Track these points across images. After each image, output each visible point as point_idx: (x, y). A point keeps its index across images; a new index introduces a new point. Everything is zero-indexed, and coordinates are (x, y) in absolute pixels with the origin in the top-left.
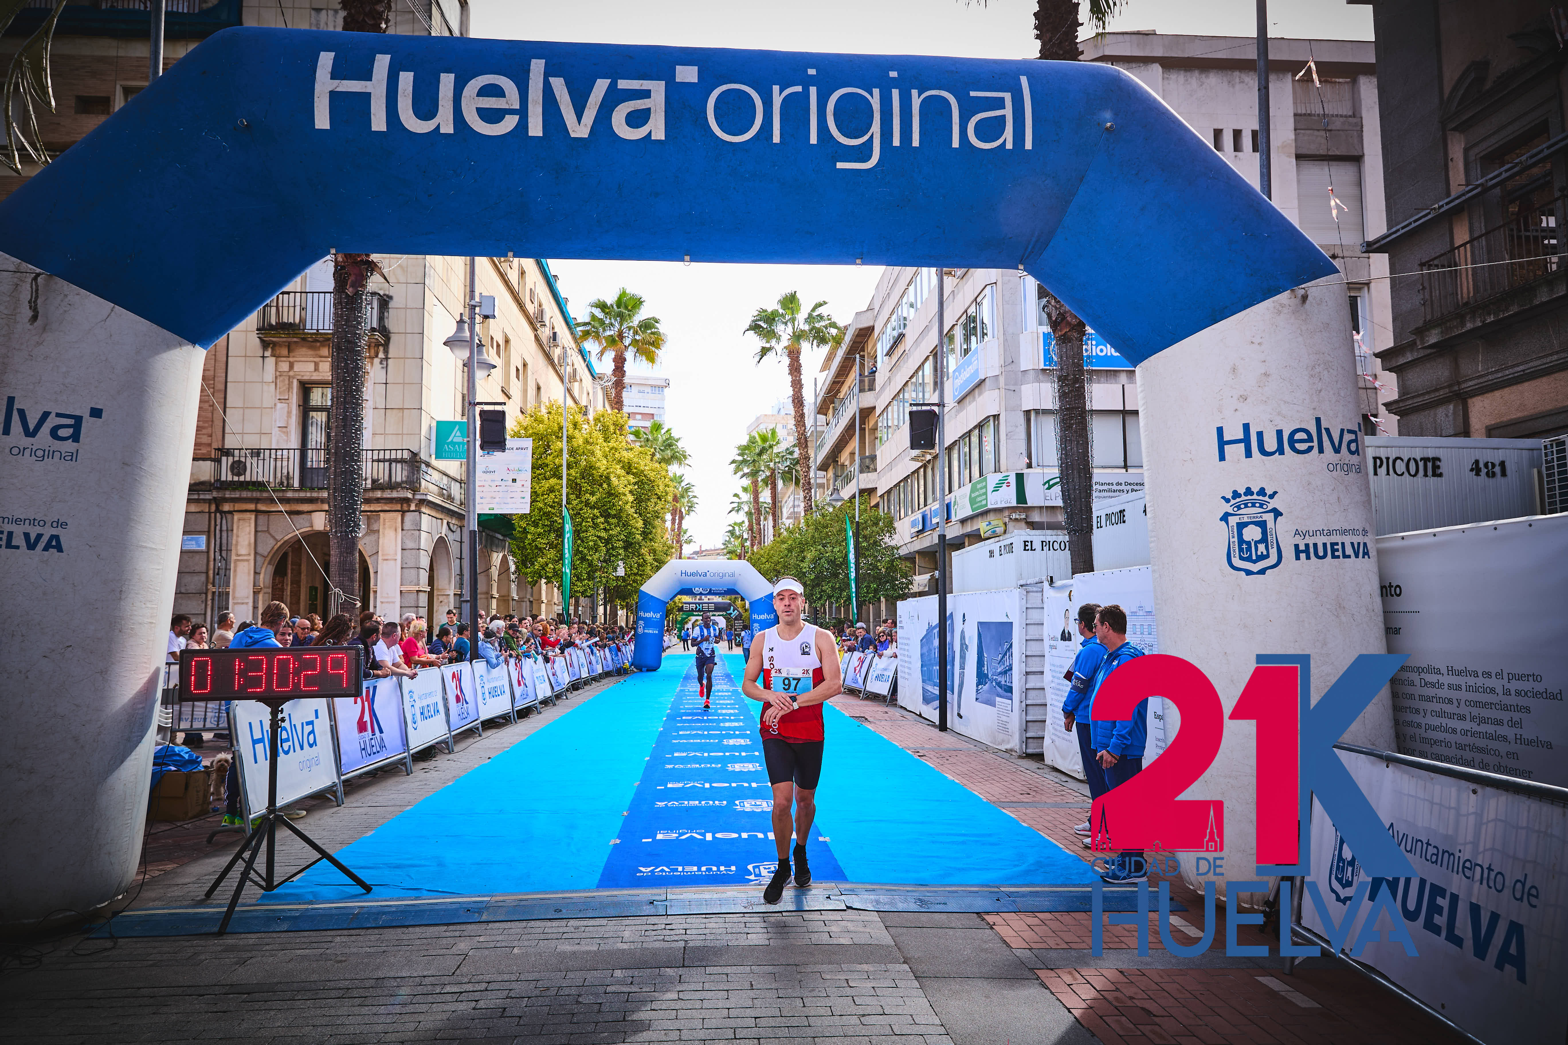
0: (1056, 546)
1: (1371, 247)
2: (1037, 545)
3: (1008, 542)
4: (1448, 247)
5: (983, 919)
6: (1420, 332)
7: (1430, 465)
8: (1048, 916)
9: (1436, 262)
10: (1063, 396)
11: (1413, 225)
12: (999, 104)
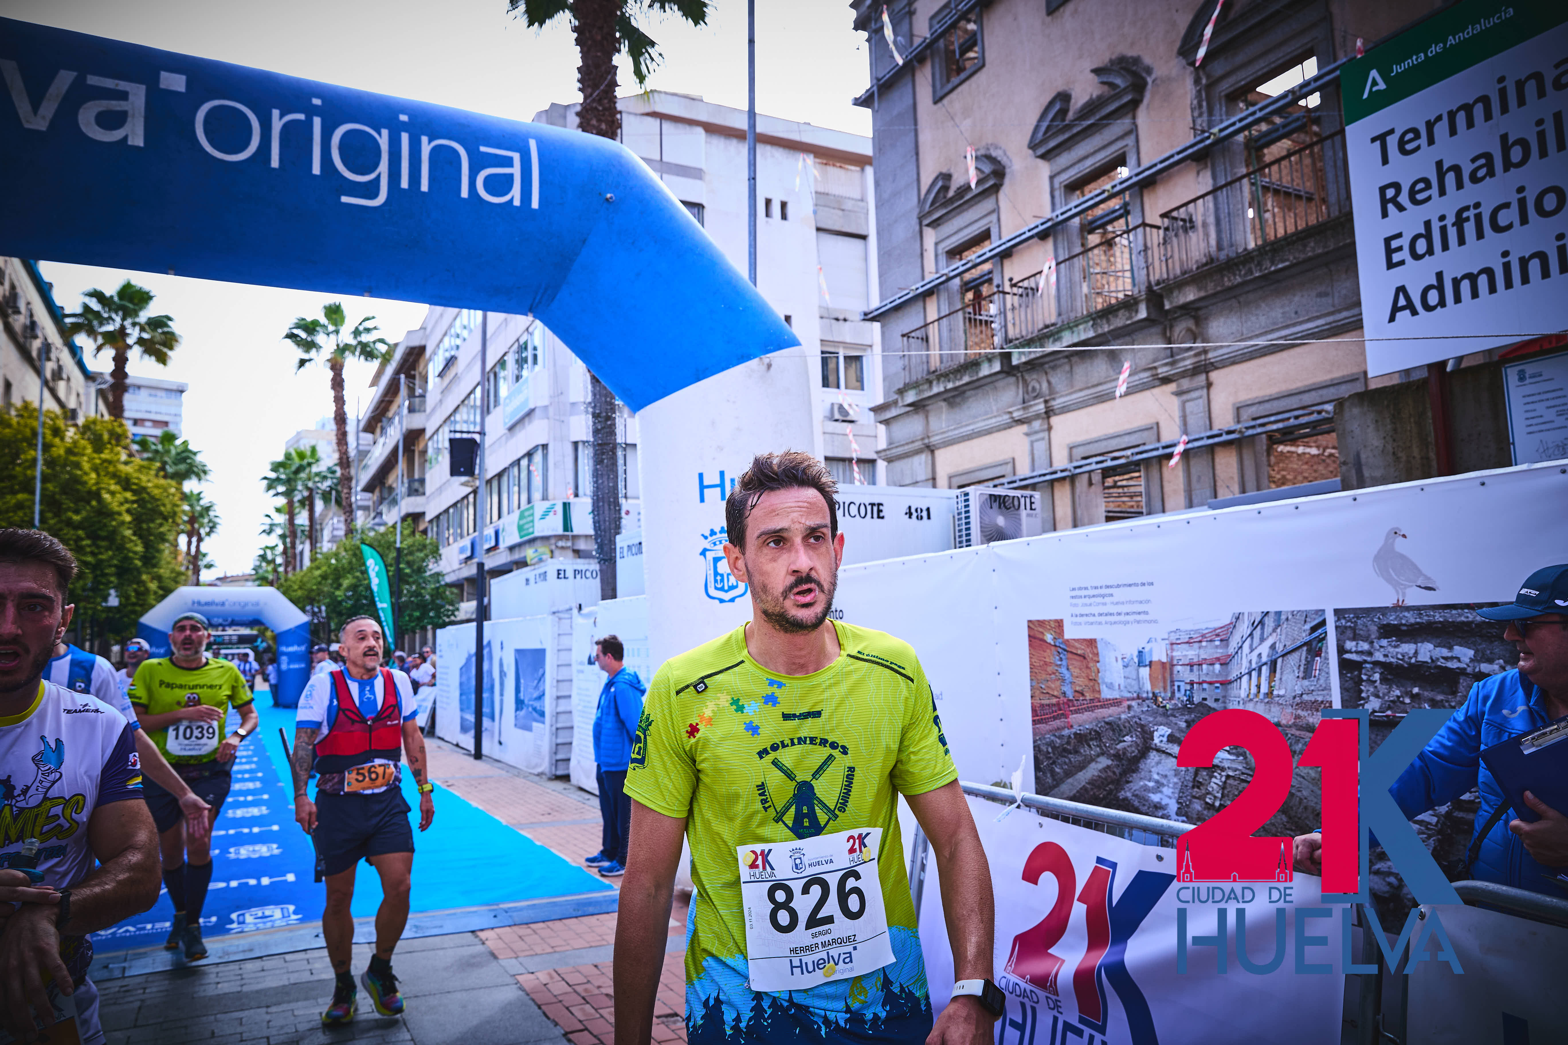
0: (588, 574)
1: (869, 317)
2: (570, 574)
3: (542, 570)
4: (922, 324)
5: (477, 937)
6: (901, 392)
7: (875, 508)
8: (541, 925)
9: (913, 334)
10: (596, 432)
11: (898, 302)
12: (509, 162)
